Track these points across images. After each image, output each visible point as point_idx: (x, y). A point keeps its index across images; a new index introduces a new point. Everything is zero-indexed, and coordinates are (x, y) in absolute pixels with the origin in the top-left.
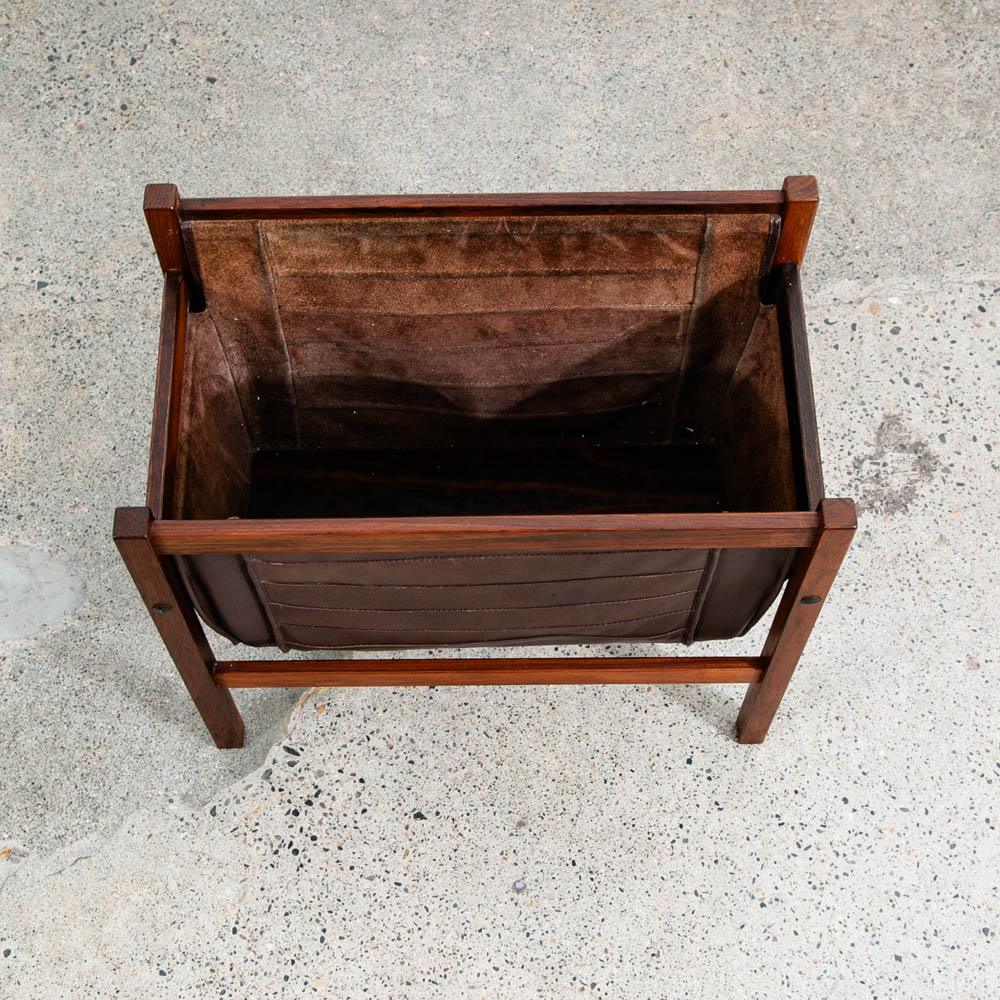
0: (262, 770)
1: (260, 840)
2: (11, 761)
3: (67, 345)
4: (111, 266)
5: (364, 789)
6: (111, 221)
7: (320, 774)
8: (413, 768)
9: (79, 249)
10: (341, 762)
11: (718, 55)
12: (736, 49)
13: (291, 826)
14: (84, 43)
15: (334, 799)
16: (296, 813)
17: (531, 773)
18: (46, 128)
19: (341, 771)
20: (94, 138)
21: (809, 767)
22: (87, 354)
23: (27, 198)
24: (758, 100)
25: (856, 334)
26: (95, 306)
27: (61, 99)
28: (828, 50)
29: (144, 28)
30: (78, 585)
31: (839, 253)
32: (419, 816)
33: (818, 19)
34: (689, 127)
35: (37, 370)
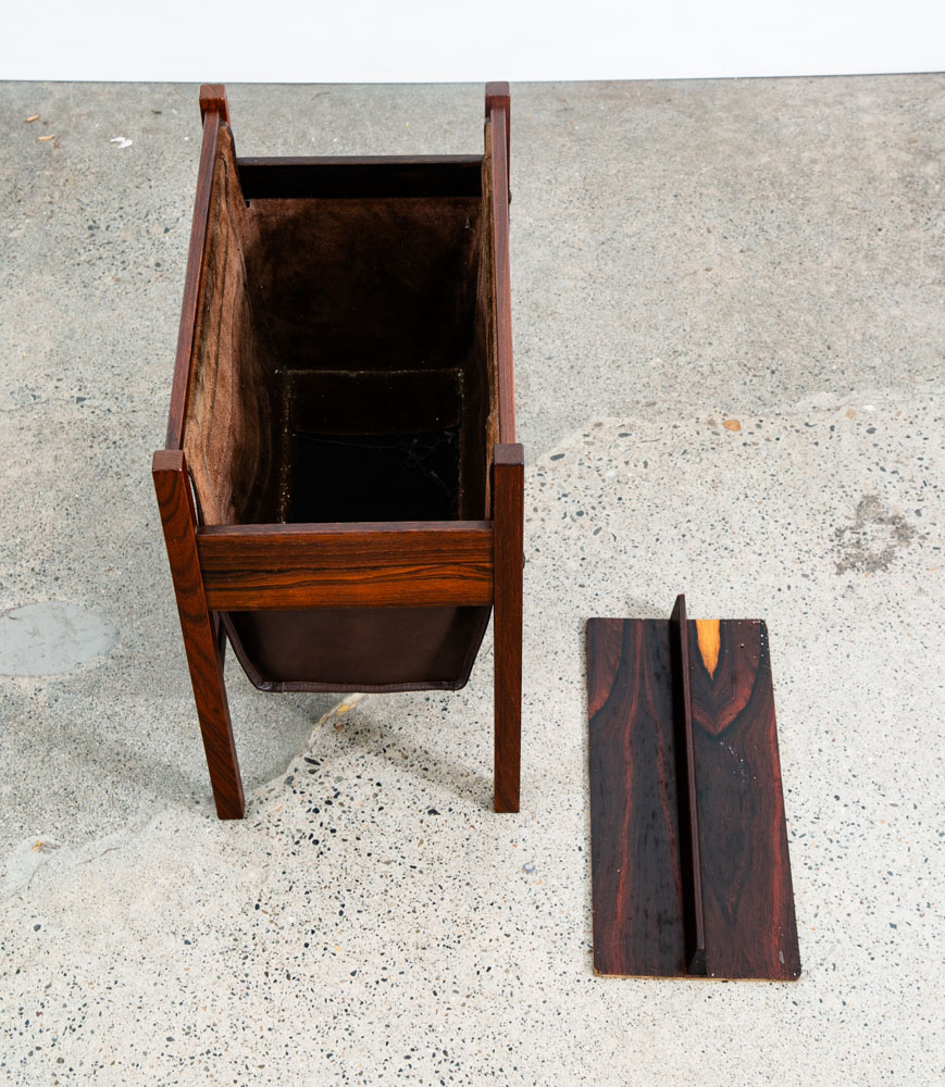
0: (284, 777)
1: (282, 833)
2: (44, 772)
3: (104, 445)
4: (144, 385)
5: (381, 791)
6: (146, 351)
7: (339, 779)
8: (428, 774)
9: (116, 372)
10: (359, 770)
11: (701, 224)
12: (719, 219)
13: (312, 822)
14: (121, 217)
15: (352, 799)
16: (316, 811)
17: (539, 777)
18: (86, 281)
19: (359, 777)
20: (130, 288)
21: (801, 771)
22: (122, 452)
23: (68, 333)
24: (739, 258)
25: (834, 434)
26: (130, 415)
27: (100, 258)
28: (802, 219)
29: (177, 205)
30: (112, 632)
31: (816, 372)
32: (433, 812)
33: (793, 196)
34: (676, 279)
35: (75, 465)
